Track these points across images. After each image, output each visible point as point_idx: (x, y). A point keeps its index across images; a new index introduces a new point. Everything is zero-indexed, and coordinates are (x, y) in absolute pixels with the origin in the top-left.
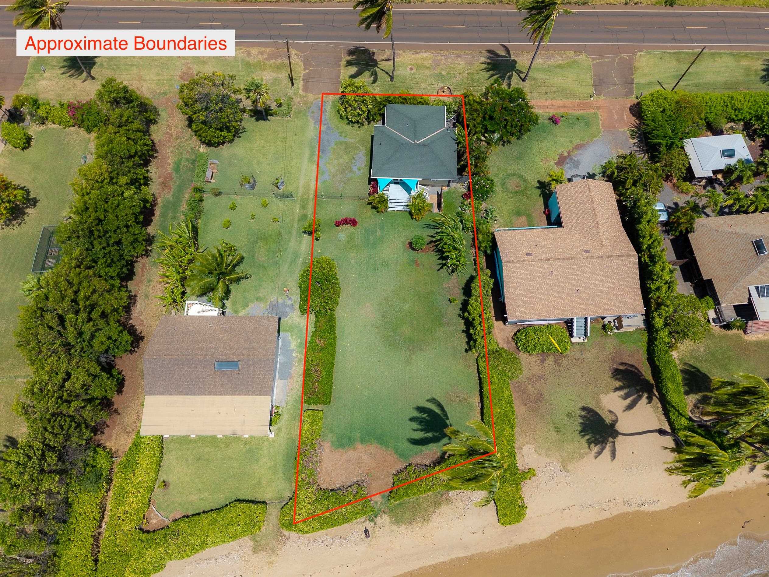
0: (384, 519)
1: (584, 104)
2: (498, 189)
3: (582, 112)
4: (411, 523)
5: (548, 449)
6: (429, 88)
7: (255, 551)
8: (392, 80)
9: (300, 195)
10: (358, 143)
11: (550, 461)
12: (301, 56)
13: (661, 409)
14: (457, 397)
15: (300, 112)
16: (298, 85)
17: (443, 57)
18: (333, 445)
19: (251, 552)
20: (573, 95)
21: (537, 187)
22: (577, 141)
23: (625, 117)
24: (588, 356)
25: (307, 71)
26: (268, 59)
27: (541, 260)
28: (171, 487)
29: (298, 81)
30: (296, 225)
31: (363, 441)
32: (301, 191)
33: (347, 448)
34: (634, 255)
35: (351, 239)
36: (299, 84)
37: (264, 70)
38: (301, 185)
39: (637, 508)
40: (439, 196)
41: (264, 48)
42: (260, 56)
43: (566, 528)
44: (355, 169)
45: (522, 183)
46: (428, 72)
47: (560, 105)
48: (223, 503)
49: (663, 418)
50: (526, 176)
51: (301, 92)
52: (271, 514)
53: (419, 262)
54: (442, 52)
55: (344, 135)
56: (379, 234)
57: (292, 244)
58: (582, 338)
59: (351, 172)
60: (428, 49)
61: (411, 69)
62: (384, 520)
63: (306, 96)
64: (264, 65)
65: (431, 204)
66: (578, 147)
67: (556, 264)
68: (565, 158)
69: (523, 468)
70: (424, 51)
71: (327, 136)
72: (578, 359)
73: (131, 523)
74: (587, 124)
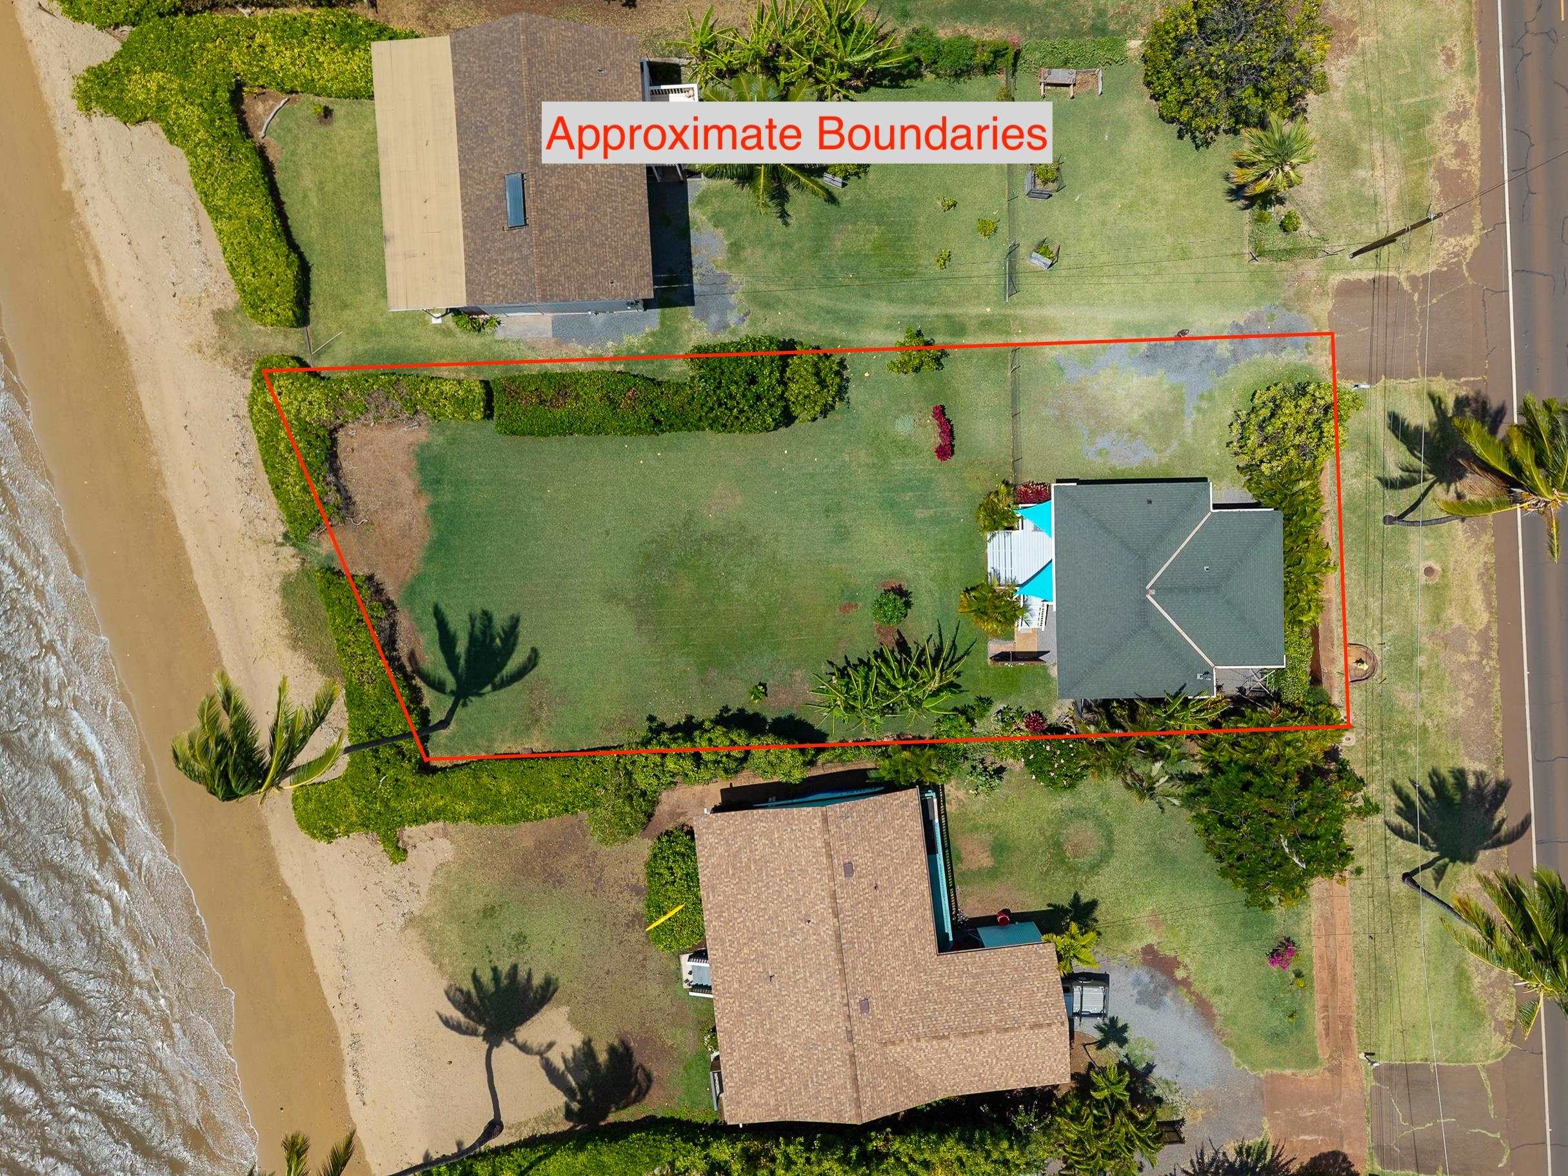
0: (292, 560)
1: (1346, 1034)
2: (1065, 800)
3: (1319, 1027)
4: (287, 613)
5: (446, 891)
6: (1370, 623)
7: (220, 316)
8: (1389, 520)
9: (1019, 312)
10: (1182, 444)
11: (423, 895)
12: (1459, 264)
13: (544, 1131)
14: (541, 703)
15: (1271, 283)
16: (1361, 268)
17: (1474, 658)
18: (422, 447)
19: (216, 307)
20: (1372, 1007)
21: (1077, 897)
22: (1219, 1005)
23: (1307, 1138)
24: (654, 989)
25: (1406, 286)
26: (1443, 174)
27: (834, 896)
28: (322, 130)
29: (1372, 264)
30: (934, 311)
31: (434, 508)
32: (1032, 313)
33: (418, 477)
34: (859, 1115)
35: (904, 448)
36: (1363, 271)
37: (1406, 168)
38: (1049, 312)
39: (348, 1059)
40: (1035, 657)
41: (1481, 157)
42: (1451, 149)
43: (303, 917)
44: (1102, 442)
45: (1087, 859)
46: (1421, 619)
47: (1339, 973)
48: (301, 238)
49: (526, 1133)
50: (1106, 870)
51: (1336, 279)
52: (286, 337)
53: (853, 612)
54: (1494, 655)
55: (1204, 405)
56: (919, 513)
57: (884, 309)
58: (690, 978)
59: (1093, 433)
60: (1504, 614)
61: (1429, 571)
62: (289, 561)
63: (1324, 293)
64: (1422, 164)
65: (1010, 637)
66: (1204, 1009)
67: (826, 931)
68: (1170, 974)
69: (405, 839)
70: (1495, 603)
71: (1197, 361)
72: (644, 966)
73: (244, 63)
74: (1275, 1037)
